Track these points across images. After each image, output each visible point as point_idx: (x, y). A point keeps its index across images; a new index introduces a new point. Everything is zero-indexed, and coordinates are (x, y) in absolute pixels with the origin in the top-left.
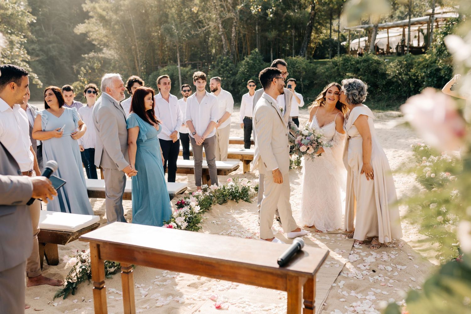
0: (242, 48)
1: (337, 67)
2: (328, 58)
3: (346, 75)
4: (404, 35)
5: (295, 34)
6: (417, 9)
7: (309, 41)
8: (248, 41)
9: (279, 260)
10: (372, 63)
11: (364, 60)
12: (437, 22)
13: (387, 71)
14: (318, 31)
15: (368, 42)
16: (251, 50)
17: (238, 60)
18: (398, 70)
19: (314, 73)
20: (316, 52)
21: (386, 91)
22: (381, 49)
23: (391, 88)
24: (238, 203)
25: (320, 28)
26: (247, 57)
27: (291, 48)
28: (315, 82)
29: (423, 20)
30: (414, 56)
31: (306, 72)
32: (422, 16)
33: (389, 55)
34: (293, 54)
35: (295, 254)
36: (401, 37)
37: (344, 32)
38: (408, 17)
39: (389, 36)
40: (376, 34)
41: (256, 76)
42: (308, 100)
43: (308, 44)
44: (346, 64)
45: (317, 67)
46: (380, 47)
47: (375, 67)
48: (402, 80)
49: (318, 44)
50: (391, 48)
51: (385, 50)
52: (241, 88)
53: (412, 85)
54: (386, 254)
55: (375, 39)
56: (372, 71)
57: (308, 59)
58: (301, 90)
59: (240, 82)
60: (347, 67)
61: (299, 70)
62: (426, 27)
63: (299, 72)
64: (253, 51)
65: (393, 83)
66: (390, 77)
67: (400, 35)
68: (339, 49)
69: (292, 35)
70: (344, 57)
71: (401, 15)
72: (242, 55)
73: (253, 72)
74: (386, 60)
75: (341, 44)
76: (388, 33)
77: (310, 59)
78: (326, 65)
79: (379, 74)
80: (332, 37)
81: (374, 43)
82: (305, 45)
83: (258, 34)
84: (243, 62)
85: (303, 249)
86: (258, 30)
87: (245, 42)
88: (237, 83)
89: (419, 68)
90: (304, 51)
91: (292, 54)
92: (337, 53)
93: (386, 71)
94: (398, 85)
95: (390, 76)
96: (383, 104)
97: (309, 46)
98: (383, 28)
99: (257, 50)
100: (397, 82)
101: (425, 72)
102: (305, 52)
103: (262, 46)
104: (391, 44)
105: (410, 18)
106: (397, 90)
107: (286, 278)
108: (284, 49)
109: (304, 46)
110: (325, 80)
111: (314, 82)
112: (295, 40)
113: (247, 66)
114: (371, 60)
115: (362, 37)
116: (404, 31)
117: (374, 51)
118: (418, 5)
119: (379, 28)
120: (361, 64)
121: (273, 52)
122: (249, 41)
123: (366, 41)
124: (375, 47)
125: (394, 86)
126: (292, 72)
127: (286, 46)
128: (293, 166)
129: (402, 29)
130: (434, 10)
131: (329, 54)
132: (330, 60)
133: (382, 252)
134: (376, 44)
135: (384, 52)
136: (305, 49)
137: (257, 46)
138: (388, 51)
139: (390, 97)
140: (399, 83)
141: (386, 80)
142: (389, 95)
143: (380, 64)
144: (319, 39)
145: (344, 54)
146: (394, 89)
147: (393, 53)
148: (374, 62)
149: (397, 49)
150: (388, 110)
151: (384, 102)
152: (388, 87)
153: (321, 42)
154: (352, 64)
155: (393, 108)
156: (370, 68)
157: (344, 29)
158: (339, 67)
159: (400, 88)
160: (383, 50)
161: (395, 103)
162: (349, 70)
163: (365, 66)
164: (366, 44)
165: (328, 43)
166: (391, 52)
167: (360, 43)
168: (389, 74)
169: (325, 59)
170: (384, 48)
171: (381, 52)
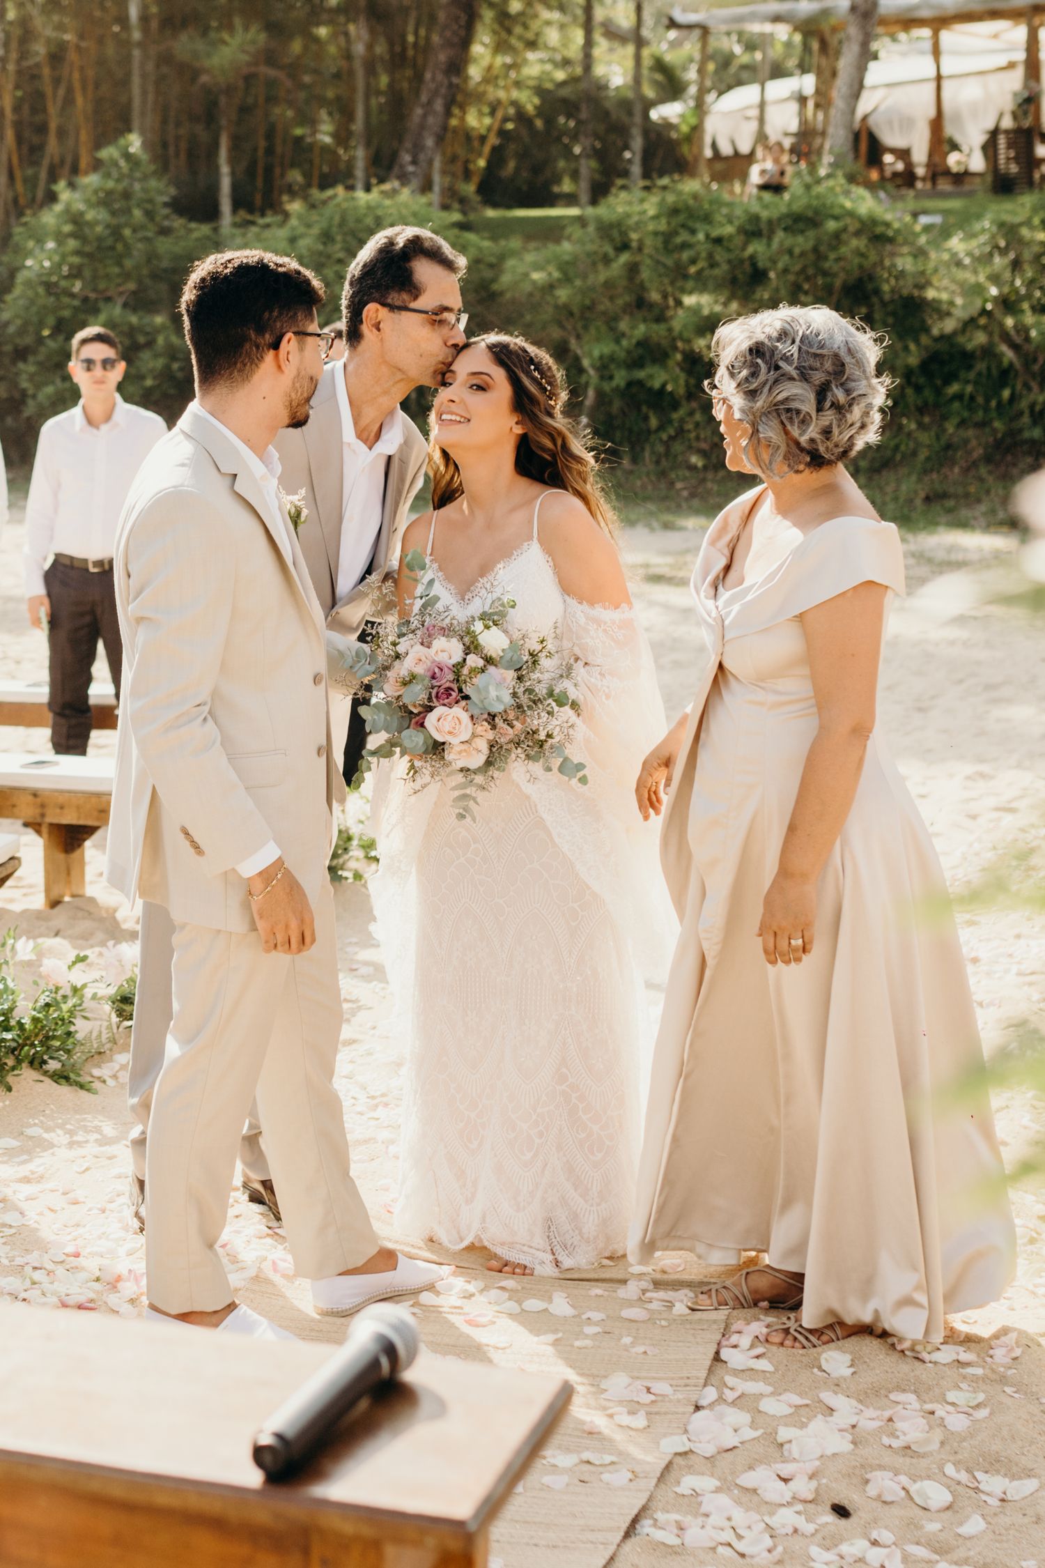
0: (42, 129)
1: (624, 258)
2: (571, 200)
3: (679, 303)
4: (1033, 67)
5: (370, 47)
7: (457, 97)
8: (77, 85)
9: (266, 1440)
10: (837, 236)
11: (788, 215)
13: (928, 283)
14: (509, 31)
15: (817, 106)
16: (98, 145)
17: (15, 201)
18: (995, 279)
20: (497, 157)
21: (921, 410)
22: (893, 151)
23: (954, 388)
24: (9, 1089)
26: (72, 185)
27: (342, 136)
33: (944, 185)
34: (359, 173)
35: (364, 1404)
36: (1018, 76)
37: (674, 45)
39: (946, 71)
40: (867, 55)
41: (125, 305)
43: (448, 113)
44: (678, 240)
45: (502, 257)
46: (891, 139)
47: (857, 261)
48: (1018, 340)
49: (511, 111)
50: (955, 147)
51: (920, 156)
52: (31, 378)
54: (916, 1405)
55: (858, 88)
56: (838, 283)
57: (445, 207)
59: (28, 340)
64: (107, 153)
65: (967, 358)
66: (949, 325)
67: (1011, 66)
68: (637, 143)
69: (348, 56)
70: (671, 198)
72: (43, 175)
73: (107, 276)
74: (924, 220)
75: (654, 114)
76: (936, 52)
77: (463, 201)
78: (558, 241)
79: (884, 304)
80: (599, 70)
81: (853, 111)
82: (431, 120)
83: (140, 44)
84: (49, 218)
85: (411, 1376)
86: (144, 19)
87: (61, 92)
88: (8, 348)
90: (422, 157)
91: (350, 173)
92: (624, 173)
93: (921, 287)
94: (995, 372)
95: (949, 314)
96: (909, 485)
97: (454, 122)
98: (907, 22)
99: (134, 143)
100: (988, 352)
102: (431, 162)
103: (164, 121)
104: (957, 118)
106: (987, 401)
107: (306, 1551)
108: (299, 140)
109: (422, 127)
112: (368, 85)
113: (72, 244)
114: (836, 218)
115: (778, 72)
116: (1033, 46)
117: (850, 165)
119: (882, 22)
120: (776, 242)
121: (232, 161)
122: (84, 88)
123: (802, 100)
124: (856, 136)
125: (972, 375)
127: (313, 123)
128: (352, 864)
131: (575, 175)
132: (590, 211)
133: (893, 1396)
134: (865, 118)
135: (911, 166)
136: (430, 142)
137: (136, 123)
138: (935, 165)
139: (948, 447)
140: (1005, 362)
141: (924, 340)
142: (944, 430)
143: (891, 240)
144: (518, 84)
145: (673, 181)
146: (972, 398)
147: (966, 174)
148: (851, 229)
149: (991, 153)
150: (937, 524)
151: (909, 474)
152: (939, 382)
153: (530, 102)
154: (718, 241)
155: (964, 513)
156: (830, 268)
157: (672, 24)
158: (638, 258)
159: (1006, 393)
160: (904, 154)
161: (981, 480)
162: (699, 273)
163: (797, 251)
164: (802, 118)
165: (571, 109)
166: (954, 169)
167: (770, 110)
168: (941, 301)
169: (553, 207)
170: (911, 148)
171: (893, 168)
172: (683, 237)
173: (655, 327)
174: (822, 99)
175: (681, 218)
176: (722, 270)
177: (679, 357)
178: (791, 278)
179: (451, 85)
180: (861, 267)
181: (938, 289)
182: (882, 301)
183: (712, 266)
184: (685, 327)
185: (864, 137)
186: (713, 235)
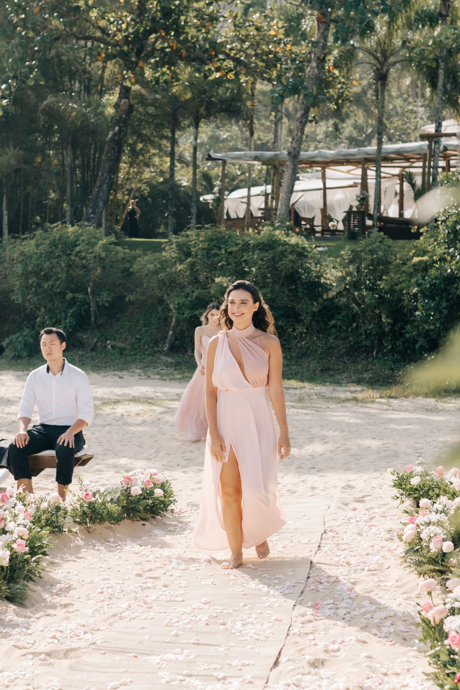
1: (189, 260)
2: (163, 235)
3: (213, 281)
4: (364, 186)
5: (73, 160)
6: (397, 122)
7: (113, 186)
10: (283, 253)
12: (446, 158)
13: (322, 276)
14: (137, 157)
15: (272, 198)
18: (350, 274)
19: (128, 274)
21: (319, 332)
22: (305, 219)
23: (333, 322)
25: (141, 149)
27: (60, 201)
28: (130, 297)
29: (412, 151)
30: (390, 242)
31: (104, 268)
32: (410, 141)
33: (328, 235)
34: (68, 217)
36: (357, 191)
37: (211, 168)
38: (374, 141)
39: (328, 185)
40: (294, 179)
42: (110, 347)
43: (109, 193)
44: (213, 252)
45: (135, 258)
46: (303, 215)
47: (291, 264)
48: (360, 302)
49: (138, 193)
50: (331, 220)
51: (318, 222)
53: (387, 317)
55: (291, 191)
56: (283, 275)
57: (107, 235)
58: (89, 317)
60: (216, 259)
61: (84, 261)
62: (421, 170)
63: (84, 267)
65: (338, 309)
66: (332, 294)
67: (355, 185)
68: (194, 210)
70: (210, 233)
71: (355, 134)
74: (319, 249)
75: (201, 199)
76: (324, 178)
77: (115, 233)
78: (159, 251)
79: (303, 284)
80: (177, 177)
81: (289, 200)
82: (101, 194)
89: (404, 272)
90: (97, 210)
91: (64, 217)
92: (189, 222)
93: (318, 277)
94: (350, 316)
96: (314, 364)
97: (112, 197)
98: (312, 163)
100: (347, 307)
102: (101, 214)
104: (333, 207)
105: (380, 143)
106: (347, 328)
108: (40, 202)
109: (97, 197)
110: (158, 293)
111: (125, 297)
112: (72, 178)
114: (282, 245)
115: (256, 184)
116: (364, 177)
117: (287, 224)
118: (399, 110)
119: (301, 162)
123: (266, 195)
124: (290, 212)
125: (340, 317)
126: (63, 265)
127: (46, 194)
129: (359, 172)
130: (439, 126)
131: (166, 225)
134: (293, 204)
135: (312, 226)
136: (101, 204)
138: (324, 227)
139: (331, 348)
140: (355, 311)
141: (320, 301)
142: (329, 341)
143: (306, 256)
144: (140, 181)
145: (211, 225)
146: (341, 327)
147: (337, 230)
148: (289, 250)
149: (347, 223)
150: (326, 382)
151: (314, 360)
152: (326, 320)
153: (146, 189)
154: (230, 253)
155: (338, 377)
156: (279, 267)
157: (210, 158)
158: (195, 260)
159: (354, 325)
160: (310, 221)
161: (345, 362)
162: (222, 267)
163: (265, 259)
164: (266, 203)
165: (164, 195)
166: (331, 228)
167: (252, 199)
168: (327, 284)
169: (156, 238)
170: (314, 218)
171: (305, 227)
172: (215, 251)
173: (203, 291)
174: (275, 195)
175: (214, 243)
176: (232, 267)
178: (262, 271)
179: (111, 179)
180: (292, 267)
181: (325, 279)
182: (301, 282)
183: (228, 265)
184: (216, 291)
185: (292, 213)
186: (228, 250)
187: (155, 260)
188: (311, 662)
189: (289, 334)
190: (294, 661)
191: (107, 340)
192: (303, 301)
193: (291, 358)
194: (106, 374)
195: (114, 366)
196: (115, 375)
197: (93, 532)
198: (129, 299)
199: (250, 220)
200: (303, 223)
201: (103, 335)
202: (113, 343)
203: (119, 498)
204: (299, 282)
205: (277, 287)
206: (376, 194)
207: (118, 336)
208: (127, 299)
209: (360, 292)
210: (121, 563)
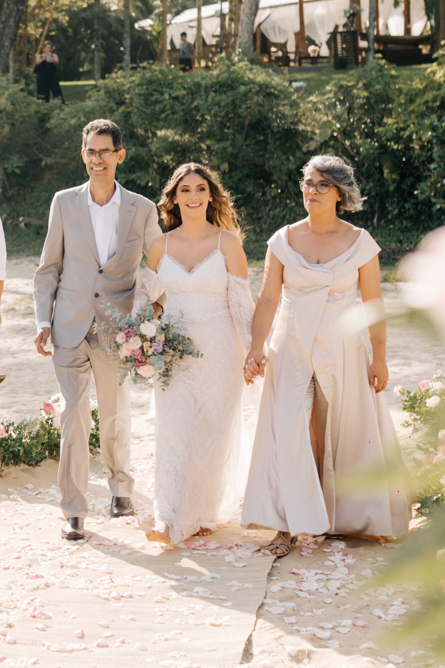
1: (122, 109)
2: (88, 75)
3: (155, 135)
7: (22, 17)
10: (245, 94)
11: (218, 83)
13: (300, 121)
15: (231, 20)
18: (338, 118)
19: (43, 131)
22: (275, 45)
28: (47, 161)
30: (393, 71)
31: (13, 125)
33: (306, 64)
42: (22, 225)
43: (18, 27)
44: (154, 98)
45: (50, 110)
46: (274, 38)
47: (257, 109)
48: (353, 153)
49: (54, 26)
50: (312, 42)
51: (291, 47)
53: (391, 172)
55: (255, 9)
56: (247, 122)
57: (16, 81)
60: (158, 107)
68: (127, 42)
70: (148, 75)
74: (295, 84)
75: (136, 26)
78: (83, 100)
79: (274, 134)
81: (253, 22)
82: (7, 30)
92: (120, 60)
93: (295, 123)
95: (312, 139)
97: (20, 31)
101: (434, 128)
102: (8, 55)
104: (312, 25)
111: (41, 160)
114: (244, 84)
117: (252, 55)
120: (210, 99)
123: (222, 16)
124: (255, 35)
131: (92, 61)
132: (101, 82)
134: (260, 26)
135: (286, 53)
136: (7, 43)
138: (301, 53)
143: (277, 97)
144: (57, 9)
145: (149, 63)
147: (319, 57)
148: (253, 90)
149: (332, 45)
153: (64, 19)
154: (176, 98)
156: (242, 113)
158: (130, 109)
160: (282, 47)
162: (166, 117)
163: (223, 104)
164: (223, 27)
165: (88, 24)
166: (312, 55)
167: (204, 22)
168: (307, 132)
169: (79, 80)
170: (286, 43)
171: (276, 55)
172: (156, 96)
173: (141, 149)
174: (234, 15)
175: (154, 86)
176: (179, 116)
177: (155, 166)
178: (219, 119)
179: (18, 10)
180: (259, 112)
181: (305, 125)
182: (272, 131)
183: (173, 113)
184: (158, 148)
185: (258, 37)
186: (173, 95)
187: (78, 112)
188: (293, 654)
189: (258, 201)
190: (270, 652)
191: (19, 216)
192: (275, 156)
193: (261, 231)
194: (19, 261)
195: (30, 249)
196: (30, 260)
197: (6, 476)
198: (46, 164)
199: (201, 49)
200: (273, 49)
201: (14, 211)
202: (28, 220)
203: (38, 432)
204: (269, 131)
205: (240, 138)
206: (370, 7)
207: (33, 211)
208: (43, 163)
209: (353, 140)
210: (42, 517)
